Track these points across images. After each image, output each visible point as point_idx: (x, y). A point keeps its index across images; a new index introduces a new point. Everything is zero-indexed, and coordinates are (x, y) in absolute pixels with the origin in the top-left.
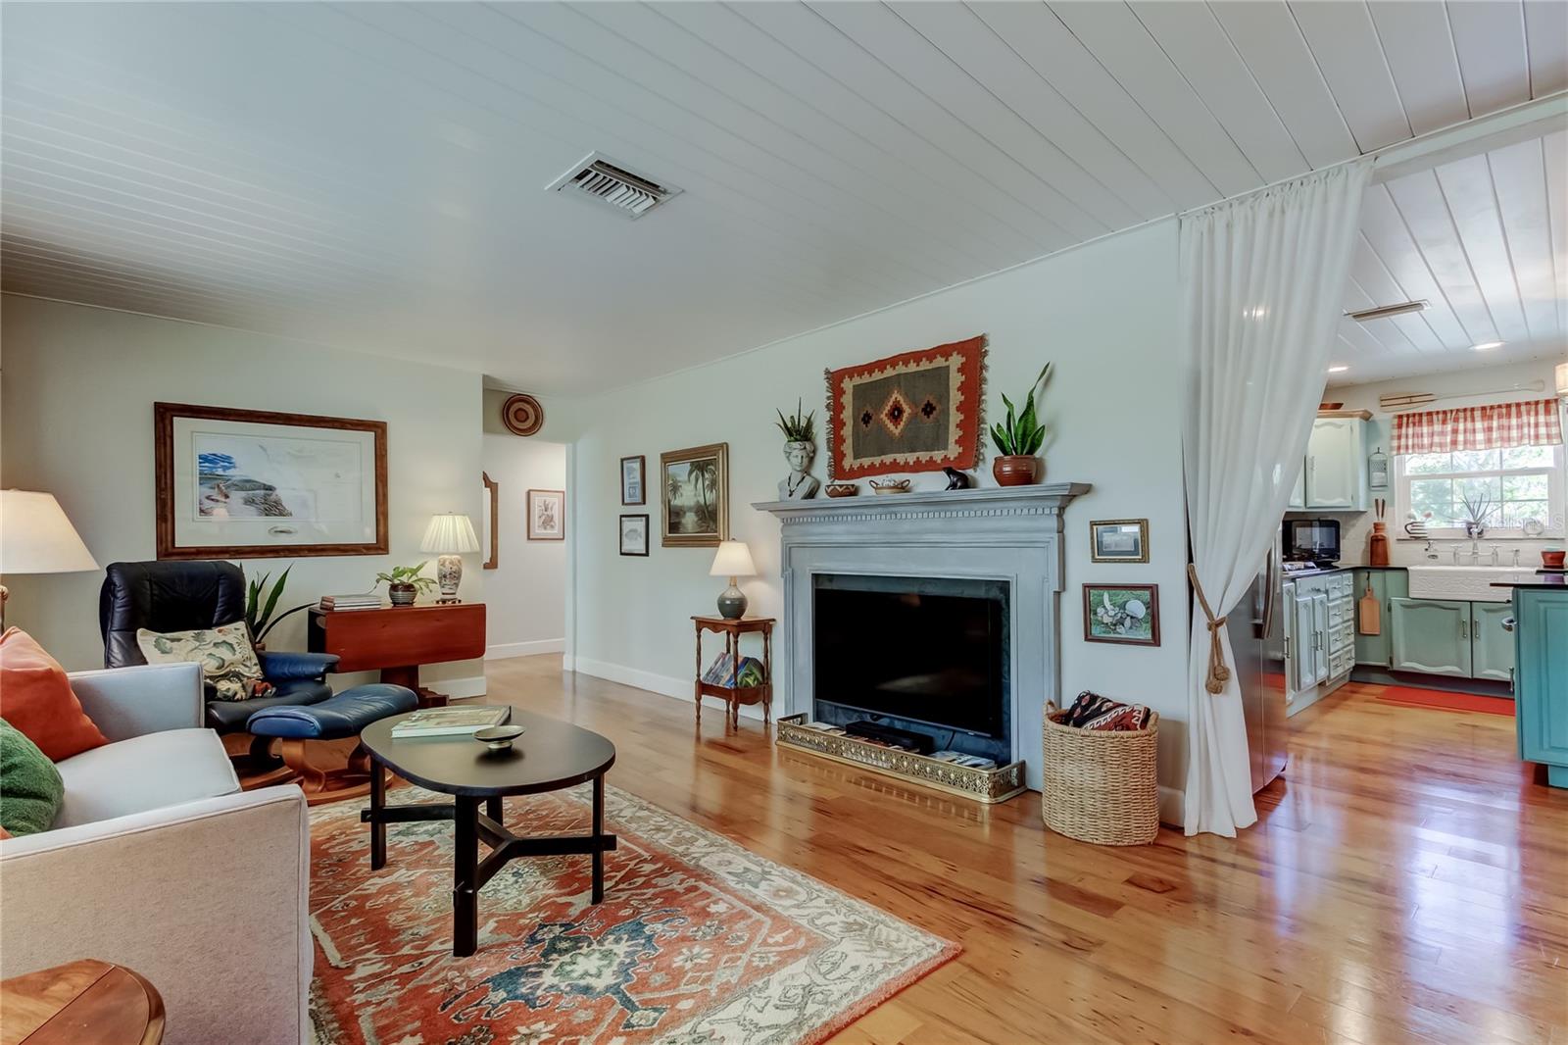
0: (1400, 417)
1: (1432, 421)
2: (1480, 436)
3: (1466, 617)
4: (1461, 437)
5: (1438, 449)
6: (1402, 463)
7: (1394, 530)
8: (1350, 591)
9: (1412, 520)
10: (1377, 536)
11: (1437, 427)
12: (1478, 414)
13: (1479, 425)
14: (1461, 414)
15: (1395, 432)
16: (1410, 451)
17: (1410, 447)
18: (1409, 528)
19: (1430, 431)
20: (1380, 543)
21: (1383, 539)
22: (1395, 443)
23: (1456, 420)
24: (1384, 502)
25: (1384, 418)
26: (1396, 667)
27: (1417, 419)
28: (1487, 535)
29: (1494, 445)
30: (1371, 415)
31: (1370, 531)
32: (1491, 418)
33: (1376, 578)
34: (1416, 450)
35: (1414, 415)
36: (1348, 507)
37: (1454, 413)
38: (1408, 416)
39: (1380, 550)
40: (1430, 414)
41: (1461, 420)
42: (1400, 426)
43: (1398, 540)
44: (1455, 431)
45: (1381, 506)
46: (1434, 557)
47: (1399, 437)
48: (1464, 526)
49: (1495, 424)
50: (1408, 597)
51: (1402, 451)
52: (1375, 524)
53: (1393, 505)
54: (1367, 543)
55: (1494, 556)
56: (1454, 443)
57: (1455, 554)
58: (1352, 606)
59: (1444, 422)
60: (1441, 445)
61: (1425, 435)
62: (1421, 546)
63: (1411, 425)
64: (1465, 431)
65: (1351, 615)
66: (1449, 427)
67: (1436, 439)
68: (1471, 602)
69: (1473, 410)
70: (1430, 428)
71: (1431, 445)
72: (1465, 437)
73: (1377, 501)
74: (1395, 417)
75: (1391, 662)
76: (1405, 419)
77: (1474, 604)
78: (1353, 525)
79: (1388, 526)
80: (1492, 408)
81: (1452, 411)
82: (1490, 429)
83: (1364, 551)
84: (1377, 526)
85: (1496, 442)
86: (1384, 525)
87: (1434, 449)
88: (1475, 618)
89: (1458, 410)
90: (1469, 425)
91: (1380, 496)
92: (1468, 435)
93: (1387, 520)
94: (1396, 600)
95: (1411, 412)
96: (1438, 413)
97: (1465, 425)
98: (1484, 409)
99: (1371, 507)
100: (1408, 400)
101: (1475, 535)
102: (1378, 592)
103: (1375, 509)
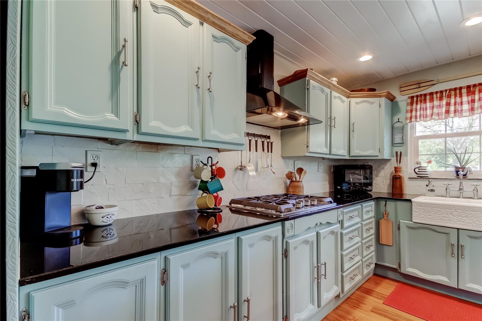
0: (412, 98)
1: (433, 98)
2: (466, 107)
3: (454, 241)
4: (452, 108)
5: (437, 117)
6: (413, 128)
7: (407, 172)
8: (372, 214)
9: (419, 166)
10: (396, 175)
11: (436, 103)
12: (464, 91)
13: (465, 99)
14: (453, 93)
15: (409, 108)
16: (418, 120)
17: (418, 117)
18: (417, 170)
19: (432, 105)
20: (398, 180)
21: (400, 178)
22: (409, 115)
23: (449, 96)
24: (401, 153)
25: (402, 100)
26: (403, 271)
27: (423, 98)
28: (469, 176)
29: (476, 112)
30: (395, 98)
31: (392, 172)
32: (474, 93)
33: (391, 205)
34: (422, 118)
35: (421, 95)
36: (378, 156)
37: (448, 92)
38: (417, 96)
39: (398, 184)
40: (431, 94)
41: (453, 97)
42: (412, 104)
43: (410, 178)
44: (448, 104)
45: (399, 156)
46: (432, 190)
47: (411, 111)
48: (453, 169)
49: (477, 97)
50: (412, 221)
51: (413, 119)
52: (395, 168)
53: (406, 155)
54: (390, 179)
55: (475, 192)
56: (448, 112)
57: (446, 189)
58: (373, 225)
59: (441, 99)
60: (438, 114)
61: (428, 108)
62: (425, 182)
63: (419, 102)
64: (455, 104)
65: (373, 231)
66: (444, 102)
67: (435, 110)
68: (458, 229)
69: (461, 88)
70: (432, 104)
71: (432, 115)
72: (455, 108)
73: (397, 153)
74: (409, 98)
75: (400, 267)
76: (415, 99)
77: (460, 231)
78: (383, 169)
79: (403, 169)
80: (475, 86)
81: (446, 91)
82: (473, 101)
83: (389, 184)
84: (396, 169)
85: (478, 109)
86: (400, 168)
87: (434, 117)
88: (461, 243)
89: (450, 90)
90: (458, 100)
91: (398, 149)
92: (457, 106)
93: (402, 165)
94: (404, 222)
95: (419, 94)
96: (437, 93)
97: (455, 100)
98: (468, 87)
99: (393, 157)
100: (417, 86)
101: (461, 177)
102: (392, 217)
103: (395, 158)
